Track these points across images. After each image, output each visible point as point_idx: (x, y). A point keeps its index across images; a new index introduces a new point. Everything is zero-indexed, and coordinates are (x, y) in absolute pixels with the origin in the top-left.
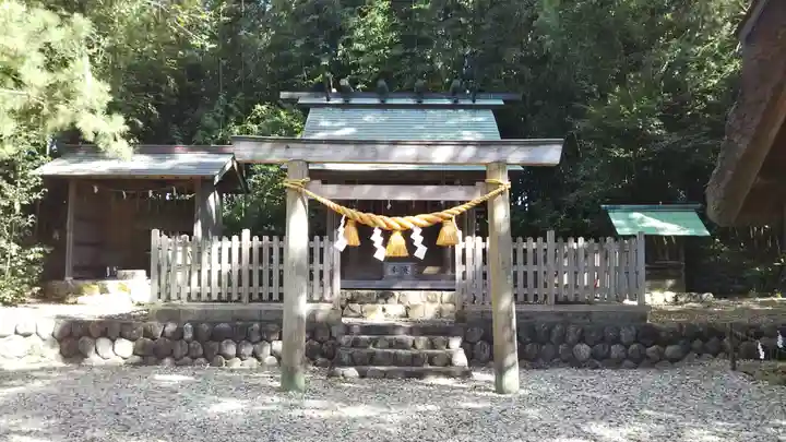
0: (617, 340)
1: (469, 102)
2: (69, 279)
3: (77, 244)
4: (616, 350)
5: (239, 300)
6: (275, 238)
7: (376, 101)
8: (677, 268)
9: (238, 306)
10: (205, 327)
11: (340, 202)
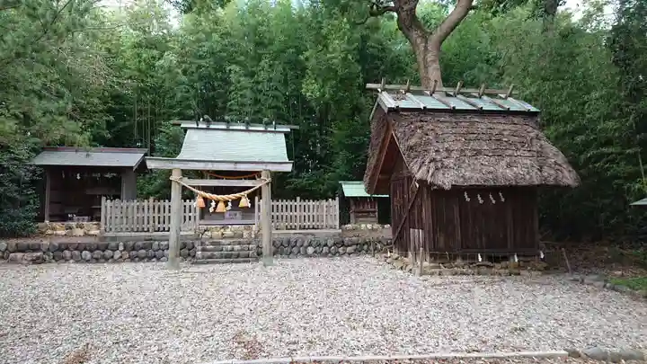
0: (326, 245)
1: (273, 129)
2: (47, 222)
3: (51, 202)
4: (326, 249)
5: (148, 231)
6: (167, 201)
7: (224, 127)
8: (374, 212)
9: (147, 234)
10: (131, 243)
11: (194, 187)
